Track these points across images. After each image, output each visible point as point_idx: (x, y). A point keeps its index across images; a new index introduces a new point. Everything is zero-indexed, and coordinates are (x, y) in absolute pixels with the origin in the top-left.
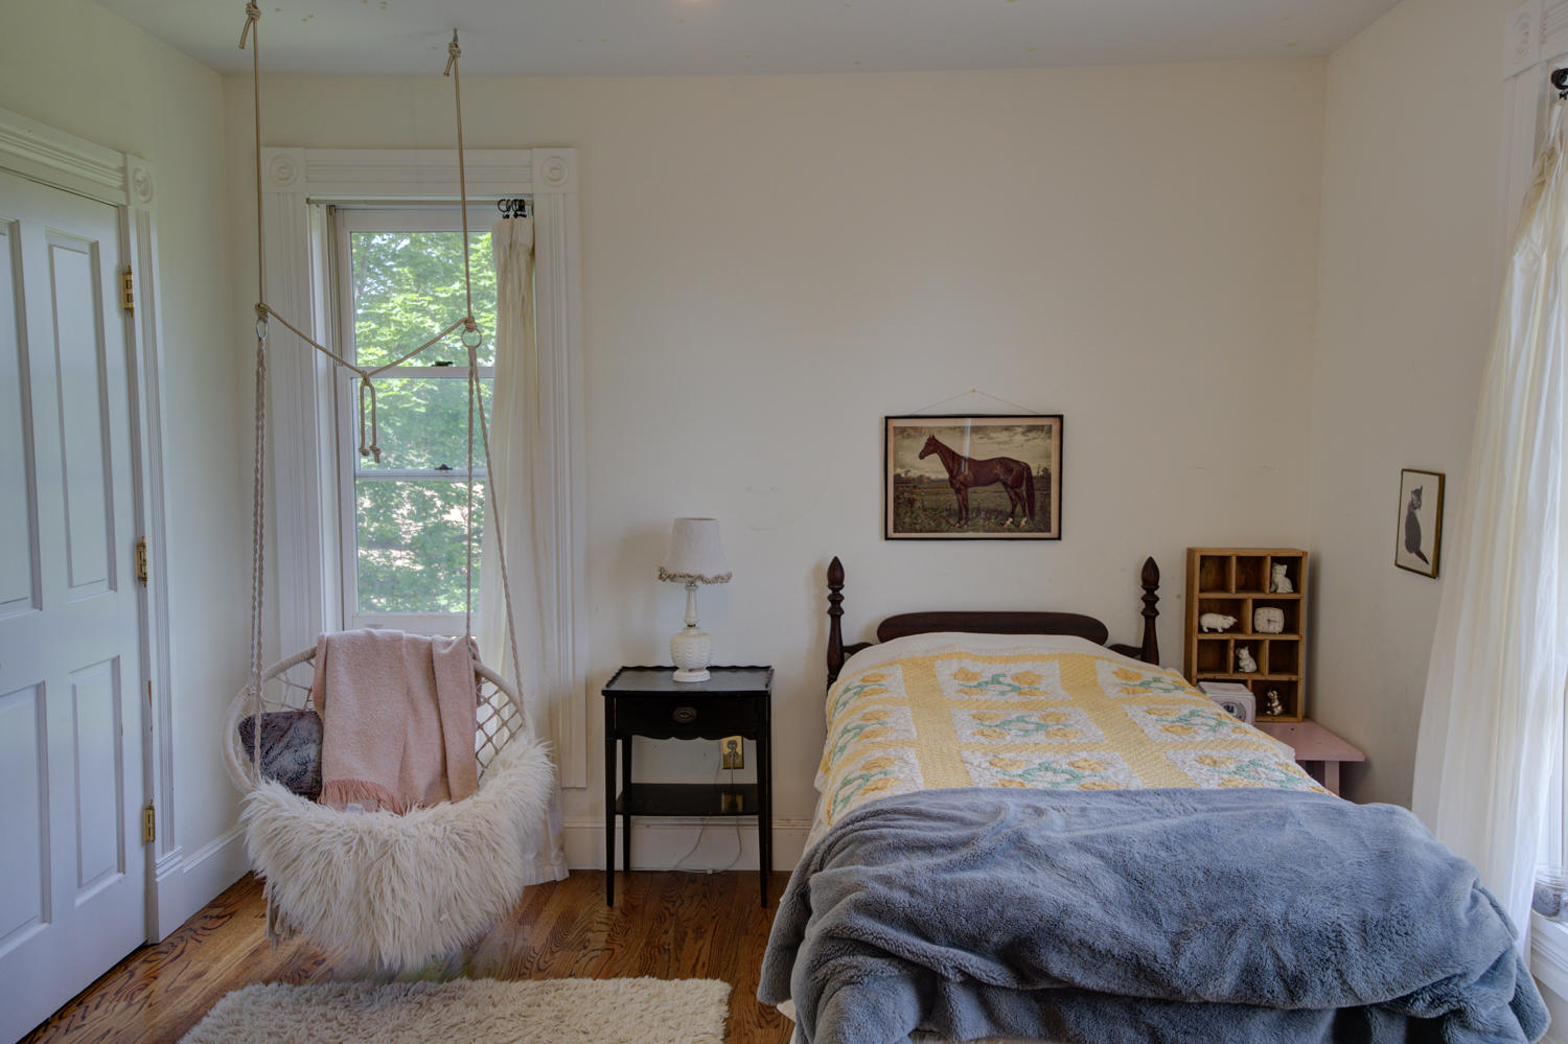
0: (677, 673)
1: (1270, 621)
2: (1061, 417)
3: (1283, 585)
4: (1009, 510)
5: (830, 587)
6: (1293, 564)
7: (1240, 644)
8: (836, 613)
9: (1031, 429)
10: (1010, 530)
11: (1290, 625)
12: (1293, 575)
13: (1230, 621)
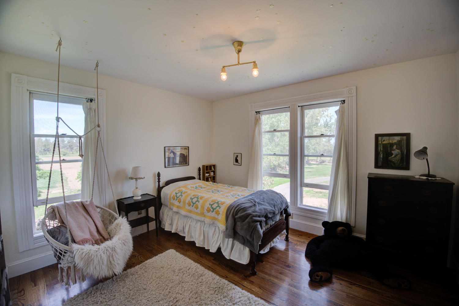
0: (134, 198)
1: (212, 174)
2: (188, 147)
3: (213, 169)
4: (182, 161)
5: (158, 177)
6: (214, 166)
7: (210, 177)
8: (159, 182)
9: (185, 149)
10: (182, 165)
11: (214, 174)
12: (214, 168)
13: (209, 174)
